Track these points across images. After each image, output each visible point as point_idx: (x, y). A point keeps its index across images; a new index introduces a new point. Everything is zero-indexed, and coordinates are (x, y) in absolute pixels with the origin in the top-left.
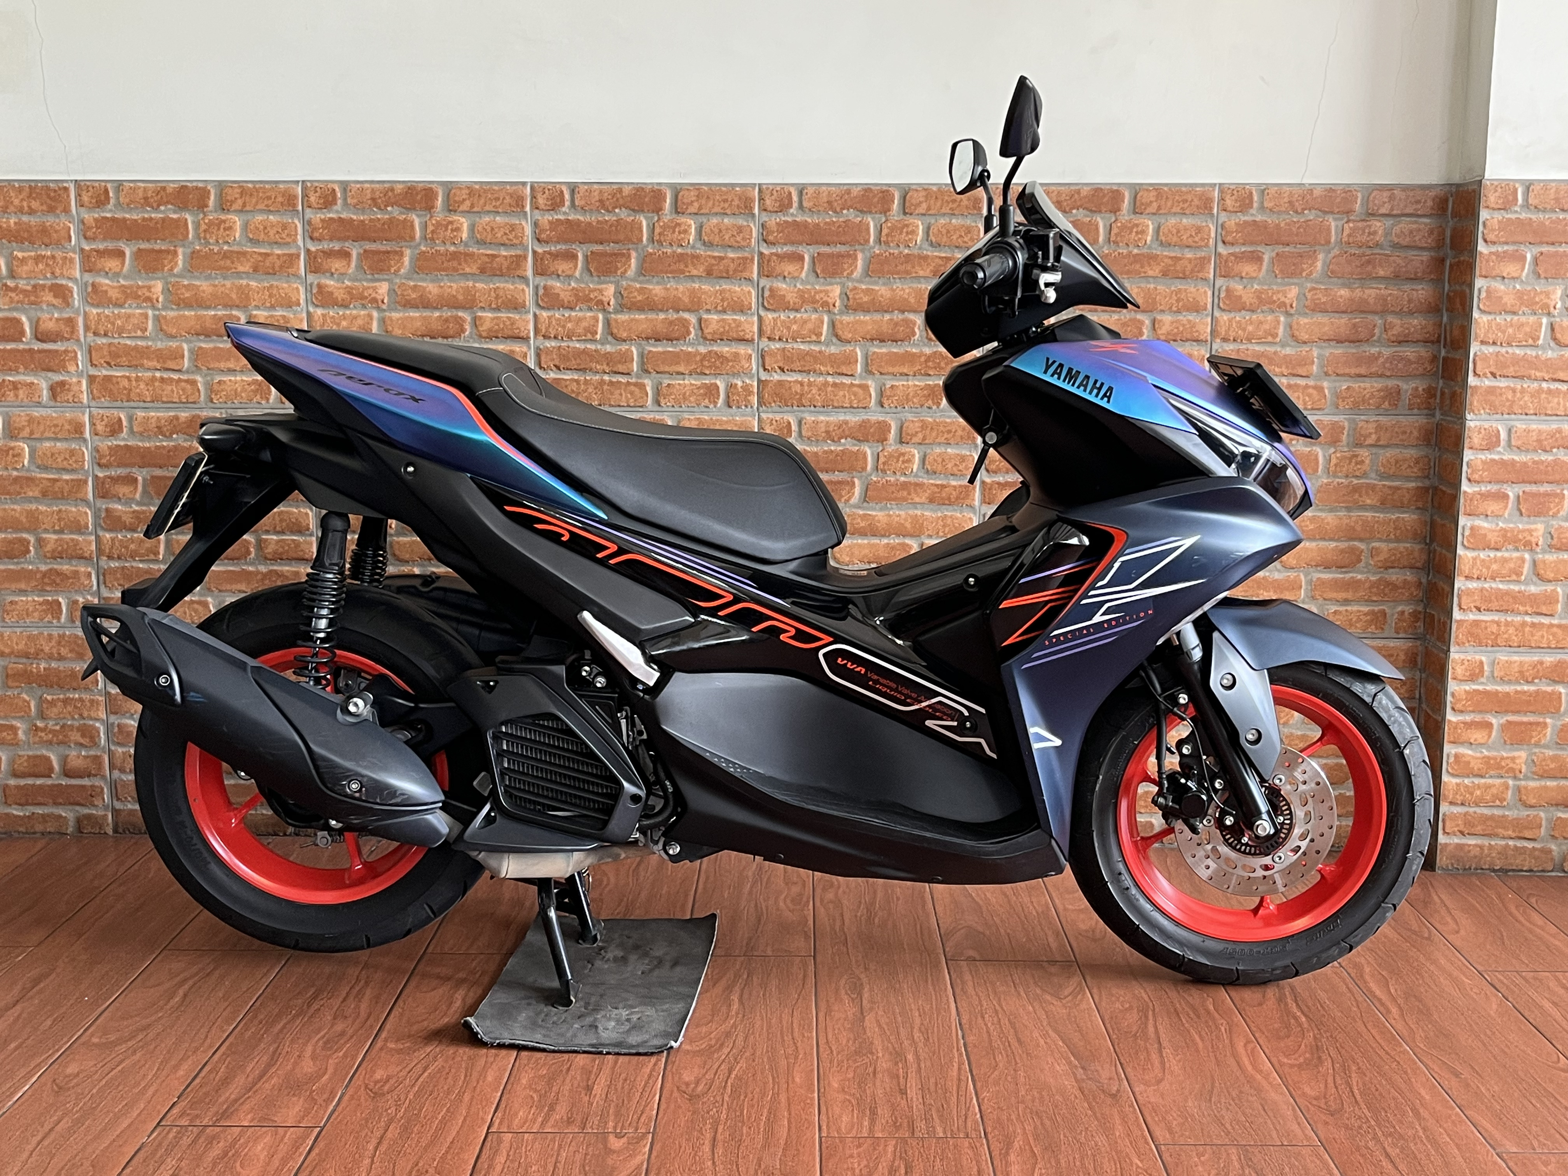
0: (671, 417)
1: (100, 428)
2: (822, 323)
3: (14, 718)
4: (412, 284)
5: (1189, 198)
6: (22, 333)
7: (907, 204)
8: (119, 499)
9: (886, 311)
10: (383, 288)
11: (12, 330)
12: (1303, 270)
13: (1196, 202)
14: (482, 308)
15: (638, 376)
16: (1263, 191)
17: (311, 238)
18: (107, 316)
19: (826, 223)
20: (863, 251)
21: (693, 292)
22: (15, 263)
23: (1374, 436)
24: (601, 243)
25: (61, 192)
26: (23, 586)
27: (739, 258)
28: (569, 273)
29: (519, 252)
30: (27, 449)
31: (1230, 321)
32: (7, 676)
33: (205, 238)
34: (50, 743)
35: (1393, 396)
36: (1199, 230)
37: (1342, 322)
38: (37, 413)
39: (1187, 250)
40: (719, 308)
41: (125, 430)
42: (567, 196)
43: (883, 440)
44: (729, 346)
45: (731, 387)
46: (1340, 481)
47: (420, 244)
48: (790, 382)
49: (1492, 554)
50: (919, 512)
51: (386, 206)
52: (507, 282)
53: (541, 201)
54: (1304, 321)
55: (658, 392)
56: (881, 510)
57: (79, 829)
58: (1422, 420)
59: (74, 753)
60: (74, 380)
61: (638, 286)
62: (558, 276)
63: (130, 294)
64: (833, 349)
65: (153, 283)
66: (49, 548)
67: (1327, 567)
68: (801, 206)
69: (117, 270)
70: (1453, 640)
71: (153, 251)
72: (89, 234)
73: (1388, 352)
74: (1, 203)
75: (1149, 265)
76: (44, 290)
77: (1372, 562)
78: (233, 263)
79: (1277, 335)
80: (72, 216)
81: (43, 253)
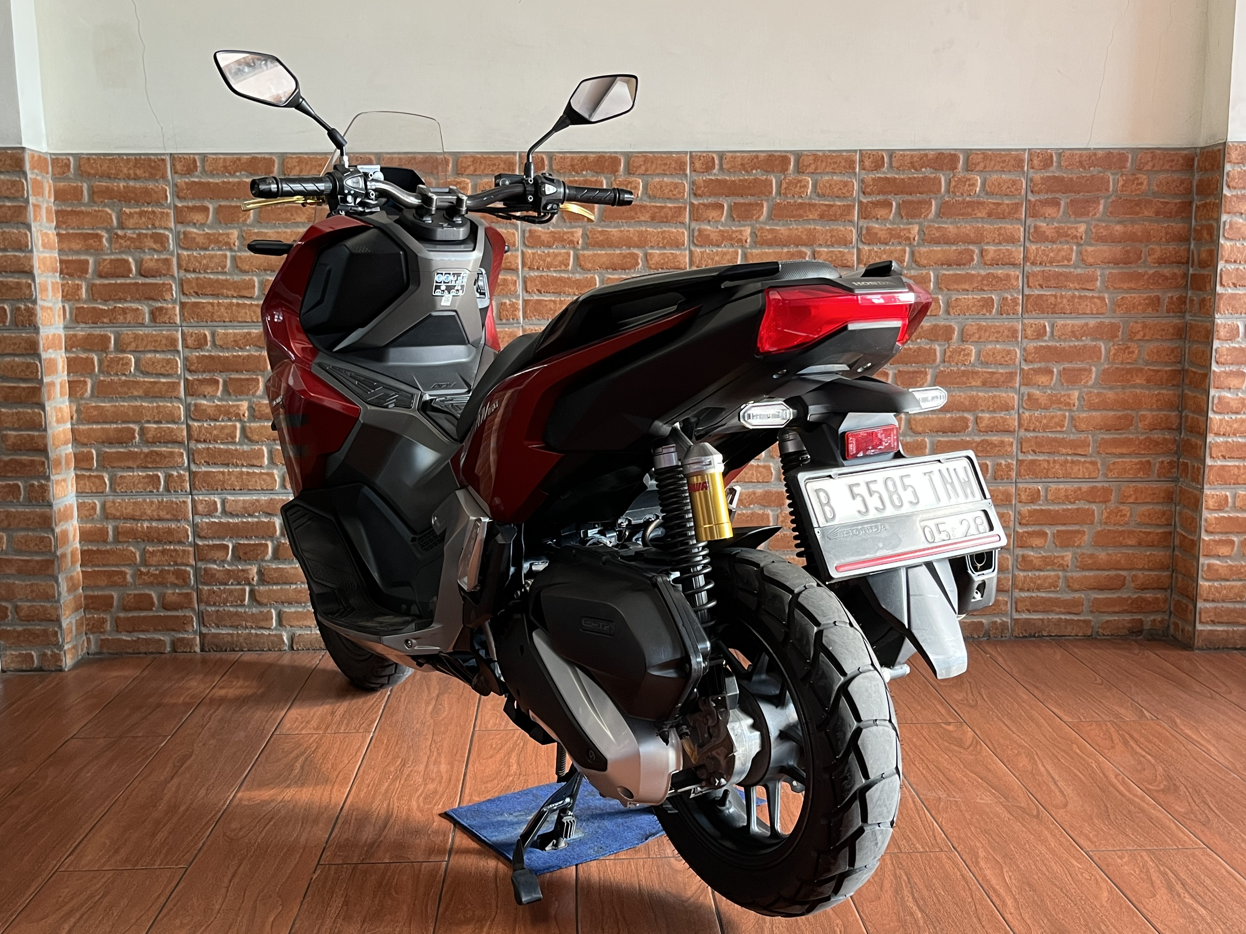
1: (190, 342)
2: (737, 255)
3: (124, 565)
5: (1007, 159)
6: (130, 271)
7: (801, 165)
8: (205, 396)
9: (784, 246)
11: (122, 268)
12: (1089, 212)
13: (1012, 162)
16: (1060, 155)
18: (195, 257)
19: (740, 180)
20: (767, 201)
21: (641, 233)
22: (124, 217)
23: (1141, 333)
25: (160, 163)
26: (130, 464)
27: (675, 207)
30: (133, 360)
31: (1037, 249)
32: (118, 534)
34: (152, 583)
35: (1155, 303)
36: (1014, 183)
37: (1118, 250)
38: (141, 332)
39: (1005, 198)
40: (661, 245)
41: (209, 344)
42: (547, 162)
46: (1117, 366)
49: (1234, 417)
54: (1090, 249)
57: (174, 650)
58: (1176, 321)
59: (170, 591)
60: (170, 306)
61: (600, 229)
63: (213, 240)
65: (230, 231)
66: (150, 435)
67: (1108, 429)
68: (721, 168)
69: (203, 222)
70: (1205, 480)
71: (231, 206)
72: (181, 194)
73: (1151, 272)
74: (113, 172)
75: (978, 209)
76: (146, 237)
77: (1140, 425)
78: (292, 215)
79: (1071, 259)
80: (168, 181)
81: (146, 209)
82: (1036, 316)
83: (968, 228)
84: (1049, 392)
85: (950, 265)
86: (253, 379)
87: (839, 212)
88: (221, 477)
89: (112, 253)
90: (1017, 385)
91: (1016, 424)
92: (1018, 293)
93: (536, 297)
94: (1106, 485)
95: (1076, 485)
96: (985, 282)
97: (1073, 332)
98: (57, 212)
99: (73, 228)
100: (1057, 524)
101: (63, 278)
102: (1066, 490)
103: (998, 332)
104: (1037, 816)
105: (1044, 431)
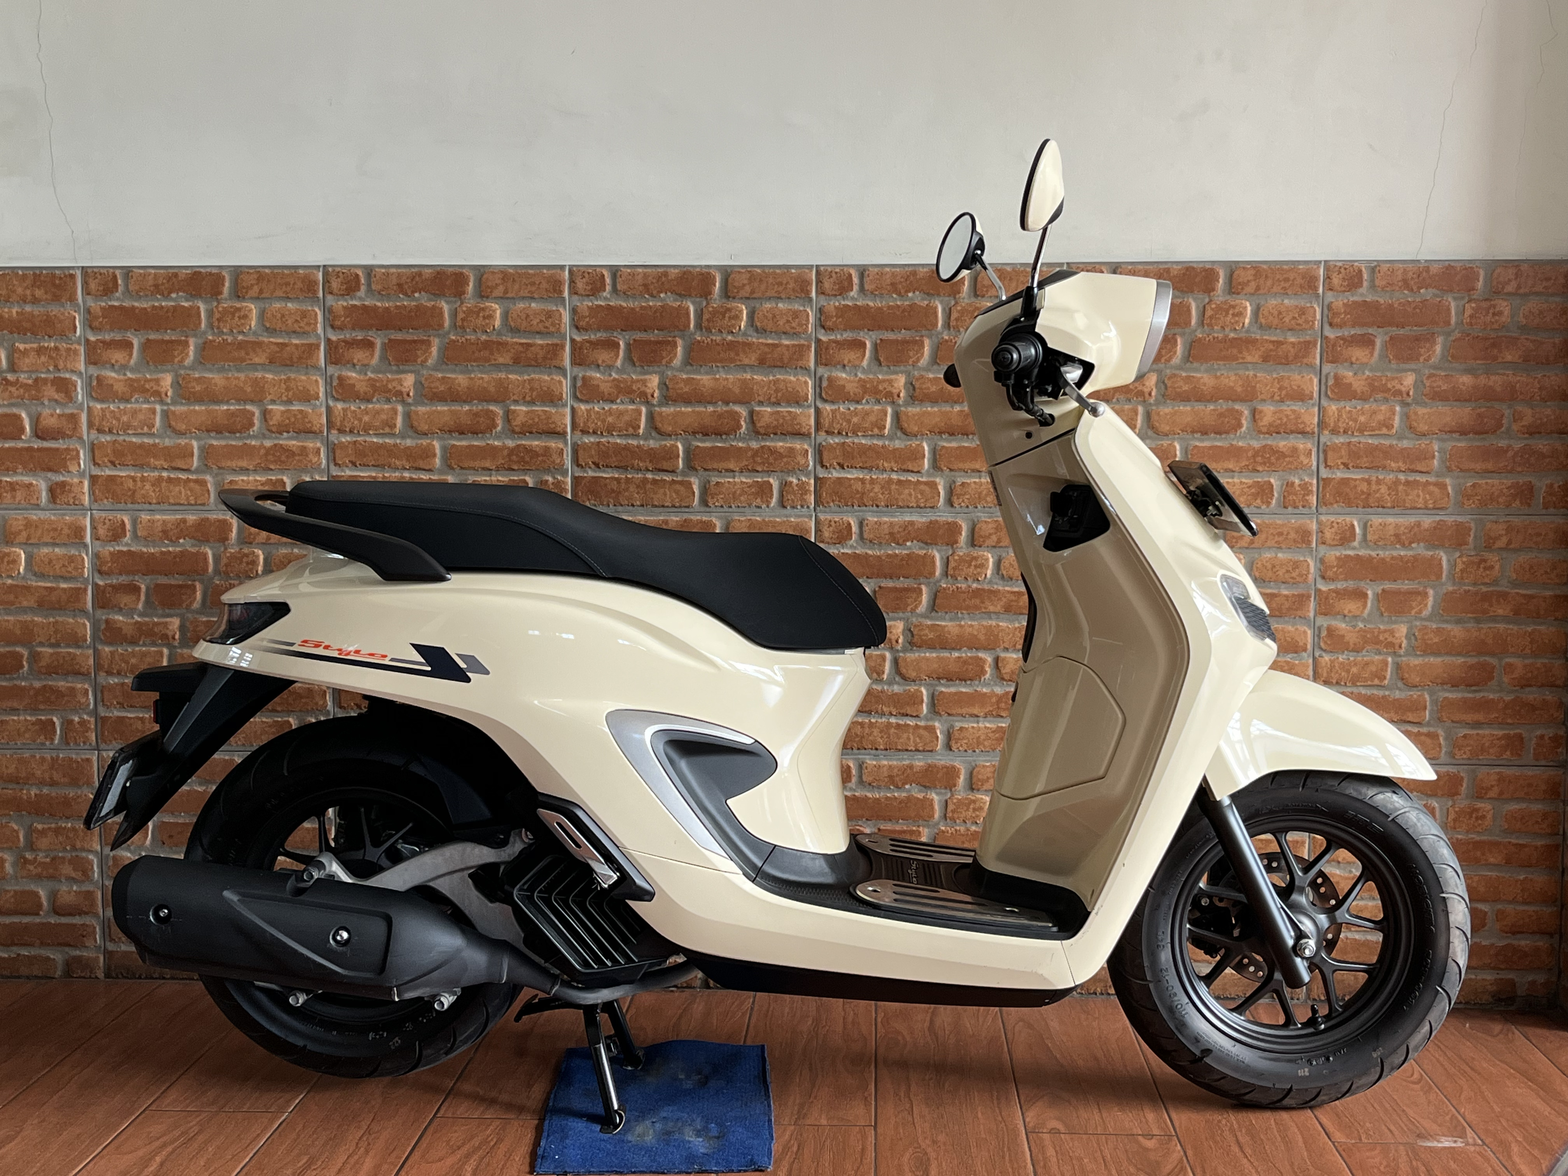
0: (720, 518)
1: (102, 532)
2: (886, 415)
3: (2, 849)
4: (440, 375)
5: (1292, 276)
6: (22, 430)
7: (979, 286)
8: (121, 609)
10: (409, 381)
11: (11, 427)
12: (1419, 355)
13: (1299, 281)
14: (516, 402)
15: (683, 473)
16: (1372, 270)
17: (332, 327)
18: (112, 412)
19: (889, 307)
20: (930, 337)
21: (744, 382)
22: (16, 355)
23: (1505, 540)
24: (645, 331)
25: (67, 280)
26: (15, 705)
27: (794, 345)
28: (609, 363)
29: (556, 341)
30: (23, 556)
31: (1339, 410)
33: (218, 328)
34: (39, 876)
35: (1525, 493)
36: (1303, 311)
37: (1464, 413)
38: (35, 515)
39: (1289, 333)
40: (773, 400)
41: (128, 534)
42: (608, 280)
43: (952, 542)
44: (783, 441)
45: (785, 486)
46: (1467, 588)
47: (448, 333)
48: (850, 479)
50: (993, 623)
51: (413, 292)
52: (541, 373)
53: (580, 285)
54: (1421, 411)
55: (705, 491)
56: (951, 620)
57: (68, 973)
58: (1559, 521)
59: (64, 888)
60: (76, 480)
61: (684, 376)
62: (598, 366)
63: (138, 388)
64: (898, 444)
65: (161, 375)
66: (43, 664)
67: (1455, 685)
68: (862, 289)
69: (123, 362)
71: (163, 341)
72: (96, 324)
73: (1517, 445)
74: (4, 292)
75: (1248, 350)
76: (46, 384)
77: (1506, 679)
78: (247, 354)
79: (1393, 426)
80: (78, 305)
81: (46, 345)
82: (1340, 510)
83: (1233, 378)
84: (1361, 625)
85: (1206, 433)
86: (187, 587)
90: (1312, 614)
92: (1311, 475)
93: (591, 473)
94: (1452, 769)
96: (1259, 459)
97: (1397, 536)
103: (1280, 534)
105: (1354, 684)
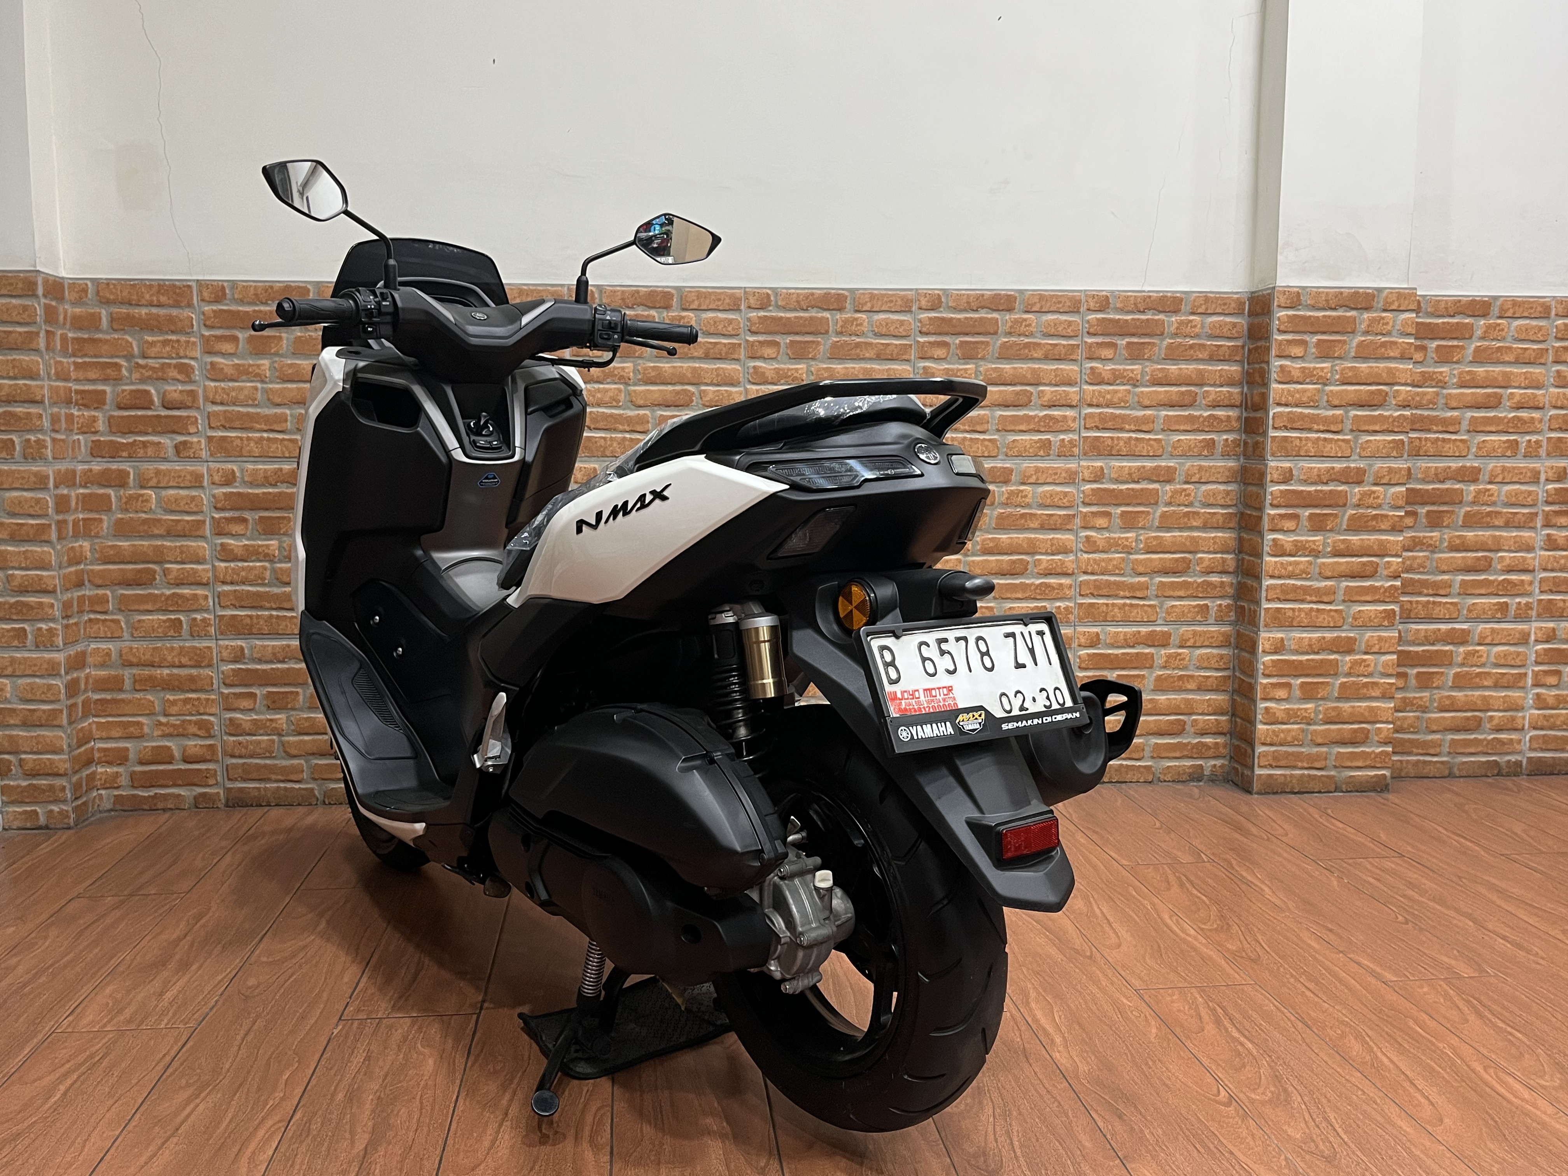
1: (217, 478)
3: (142, 715)
5: (1065, 300)
6: (152, 402)
7: (857, 303)
8: (232, 535)
11: (141, 400)
12: (1145, 354)
13: (1069, 303)
16: (1116, 296)
18: (223, 389)
19: (796, 319)
20: (823, 338)
21: (695, 370)
22: (146, 345)
23: (1198, 476)
25: (185, 289)
26: (149, 607)
27: (730, 344)
30: (154, 496)
31: (1093, 391)
32: (135, 681)
34: (171, 735)
35: (1211, 446)
36: (1070, 323)
38: (163, 467)
39: (1062, 339)
40: (715, 382)
41: (237, 480)
42: (596, 296)
49: (1288, 559)
54: (1146, 390)
57: (196, 805)
58: (1232, 463)
59: (191, 743)
60: (195, 440)
63: (243, 371)
65: (262, 362)
66: (172, 577)
67: (1166, 573)
68: (777, 305)
69: (232, 351)
70: (1262, 623)
71: (261, 336)
72: (208, 323)
73: (1206, 414)
74: (135, 297)
75: (1035, 349)
76: (170, 367)
77: (1198, 569)
79: (1128, 401)
80: (194, 308)
81: (170, 337)
82: (1094, 458)
83: (1025, 369)
84: (1107, 534)
85: (1008, 406)
86: (284, 518)
87: (896, 351)
88: (248, 621)
89: (132, 383)
90: (1076, 527)
91: (1074, 566)
92: (1076, 434)
94: (1165, 629)
95: (1135, 629)
96: (1042, 424)
97: (1130, 474)
98: (73, 339)
99: (91, 357)
100: (1117, 668)
101: (79, 410)
102: (1125, 634)
103: (1056, 474)
104: (1090, 957)
105: (1103, 574)
